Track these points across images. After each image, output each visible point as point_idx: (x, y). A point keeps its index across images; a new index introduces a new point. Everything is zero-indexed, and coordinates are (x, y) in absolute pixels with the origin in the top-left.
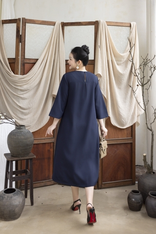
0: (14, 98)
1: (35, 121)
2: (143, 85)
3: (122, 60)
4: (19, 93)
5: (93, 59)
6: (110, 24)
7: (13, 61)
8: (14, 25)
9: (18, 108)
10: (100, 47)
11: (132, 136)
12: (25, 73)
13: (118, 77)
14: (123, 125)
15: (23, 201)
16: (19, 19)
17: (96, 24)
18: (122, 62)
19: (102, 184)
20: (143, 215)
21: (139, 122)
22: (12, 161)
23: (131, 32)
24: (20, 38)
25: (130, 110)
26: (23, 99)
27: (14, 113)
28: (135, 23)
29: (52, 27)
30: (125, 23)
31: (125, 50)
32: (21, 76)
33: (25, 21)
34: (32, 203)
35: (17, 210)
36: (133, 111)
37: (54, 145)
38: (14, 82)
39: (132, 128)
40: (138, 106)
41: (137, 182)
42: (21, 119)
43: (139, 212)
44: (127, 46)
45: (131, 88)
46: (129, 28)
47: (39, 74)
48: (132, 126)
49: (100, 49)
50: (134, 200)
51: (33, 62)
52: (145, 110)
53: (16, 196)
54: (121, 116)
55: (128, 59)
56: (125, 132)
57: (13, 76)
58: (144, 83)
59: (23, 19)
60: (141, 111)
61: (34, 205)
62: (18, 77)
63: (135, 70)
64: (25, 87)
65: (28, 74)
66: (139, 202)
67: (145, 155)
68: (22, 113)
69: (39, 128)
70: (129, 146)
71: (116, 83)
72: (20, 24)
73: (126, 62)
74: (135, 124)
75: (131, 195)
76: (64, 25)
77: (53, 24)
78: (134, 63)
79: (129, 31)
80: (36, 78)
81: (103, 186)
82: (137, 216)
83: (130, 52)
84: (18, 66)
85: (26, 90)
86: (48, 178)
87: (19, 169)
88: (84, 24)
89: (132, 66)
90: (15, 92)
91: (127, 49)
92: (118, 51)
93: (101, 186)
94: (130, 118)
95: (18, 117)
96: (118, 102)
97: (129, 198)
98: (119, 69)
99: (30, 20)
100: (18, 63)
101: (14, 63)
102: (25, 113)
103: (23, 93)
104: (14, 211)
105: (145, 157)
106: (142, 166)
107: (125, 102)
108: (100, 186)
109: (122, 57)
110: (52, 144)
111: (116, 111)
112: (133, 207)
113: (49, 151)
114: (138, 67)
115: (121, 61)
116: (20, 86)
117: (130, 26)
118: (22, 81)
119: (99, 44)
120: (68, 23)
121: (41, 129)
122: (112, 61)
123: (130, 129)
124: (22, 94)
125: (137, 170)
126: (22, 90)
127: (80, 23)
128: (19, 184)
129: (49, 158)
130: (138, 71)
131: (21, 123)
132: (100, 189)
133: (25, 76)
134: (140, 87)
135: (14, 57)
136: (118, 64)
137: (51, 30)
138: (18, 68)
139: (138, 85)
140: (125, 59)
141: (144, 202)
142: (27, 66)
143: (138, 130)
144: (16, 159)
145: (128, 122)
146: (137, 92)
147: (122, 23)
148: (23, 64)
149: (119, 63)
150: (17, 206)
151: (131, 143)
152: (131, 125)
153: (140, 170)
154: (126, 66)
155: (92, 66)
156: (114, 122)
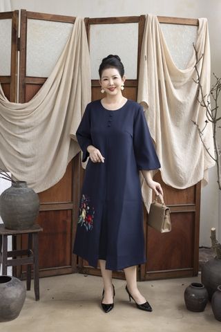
0: (9, 139)
1: (43, 176)
2: (214, 121)
3: (183, 80)
4: (17, 132)
5: (136, 78)
6: (164, 20)
7: (7, 81)
8: (9, 22)
9: (16, 156)
10: (148, 58)
11: (195, 202)
12: (26, 100)
13: (175, 107)
14: (181, 184)
15: (22, 293)
16: (17, 12)
17: (141, 21)
18: (182, 84)
19: (146, 273)
20: (208, 318)
21: (207, 180)
22: (6, 236)
23: (198, 35)
24: (18, 43)
25: (192, 160)
26: (24, 141)
27: (9, 163)
28: (206, 19)
29: (70, 25)
30: (189, 19)
31: (188, 64)
32: (20, 104)
33: (27, 15)
34: (37, 298)
35: (13, 306)
36: (197, 162)
37: (72, 214)
38: (9, 114)
39: (196, 189)
40: (205, 155)
41: (200, 273)
42: (21, 172)
43: (201, 314)
44: (191, 57)
45: (195, 127)
46: (196, 27)
47: (48, 102)
48: (195, 185)
49: (146, 62)
50: (193, 295)
51: (40, 83)
52: (217, 161)
53: (12, 287)
54: (178, 169)
55: (192, 79)
56: (185, 194)
57: (7, 104)
58: (217, 118)
59: (23, 12)
60: (210, 162)
61: (41, 299)
62: (15, 106)
63: (203, 97)
64: (27, 122)
65: (30, 102)
66: (202, 299)
67: (213, 229)
68: (23, 163)
69: (49, 187)
70: (190, 217)
71: (172, 117)
72: (18, 20)
73: (189, 85)
74: (200, 183)
75: (190, 289)
76: (89, 22)
77: (72, 20)
78: (202, 85)
79: (195, 32)
80: (44, 108)
81: (147, 277)
82: (197, 319)
83: (195, 67)
84: (15, 88)
85: (28, 127)
86: (64, 263)
87: (18, 248)
88: (122, 20)
89: (198, 91)
90: (11, 130)
91: (191, 63)
92: (176, 65)
93: (145, 276)
94: (193, 173)
95: (16, 169)
96: (175, 148)
97: (187, 293)
98: (178, 94)
99: (33, 13)
100: (15, 83)
101: (9, 84)
102: (27, 163)
103: (23, 131)
104: (9, 307)
105: (213, 232)
106: (209, 248)
107: (185, 148)
108: (142, 277)
109: (182, 75)
110: (69, 212)
111: (171, 162)
112: (192, 306)
113: (64, 222)
114: (208, 91)
115: (181, 82)
116: (19, 121)
117: (198, 25)
118: (22, 112)
119: (146, 54)
120: (95, 19)
121: (51, 188)
122: (165, 81)
123: (192, 190)
124: (22, 134)
125: (201, 254)
126: (21, 128)
127: (115, 18)
128: (18, 271)
129: (65, 233)
130: (208, 99)
131: (20, 177)
132: (144, 280)
133: (26, 104)
134: (210, 124)
135: (9, 74)
136: (175, 87)
137: (69, 31)
138: (15, 92)
139: (206, 122)
140: (187, 79)
141: (210, 299)
142: (29, 89)
143: (205, 193)
144: (12, 232)
145: (190, 180)
146: (205, 133)
147: (185, 19)
148: (24, 86)
149: (178, 84)
150: (13, 300)
151: (194, 212)
152: (194, 183)
153: (207, 255)
154: (189, 91)
155: (134, 89)
156: (166, 179)
